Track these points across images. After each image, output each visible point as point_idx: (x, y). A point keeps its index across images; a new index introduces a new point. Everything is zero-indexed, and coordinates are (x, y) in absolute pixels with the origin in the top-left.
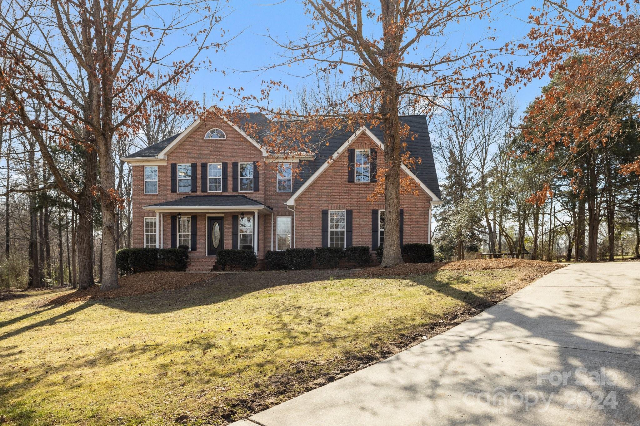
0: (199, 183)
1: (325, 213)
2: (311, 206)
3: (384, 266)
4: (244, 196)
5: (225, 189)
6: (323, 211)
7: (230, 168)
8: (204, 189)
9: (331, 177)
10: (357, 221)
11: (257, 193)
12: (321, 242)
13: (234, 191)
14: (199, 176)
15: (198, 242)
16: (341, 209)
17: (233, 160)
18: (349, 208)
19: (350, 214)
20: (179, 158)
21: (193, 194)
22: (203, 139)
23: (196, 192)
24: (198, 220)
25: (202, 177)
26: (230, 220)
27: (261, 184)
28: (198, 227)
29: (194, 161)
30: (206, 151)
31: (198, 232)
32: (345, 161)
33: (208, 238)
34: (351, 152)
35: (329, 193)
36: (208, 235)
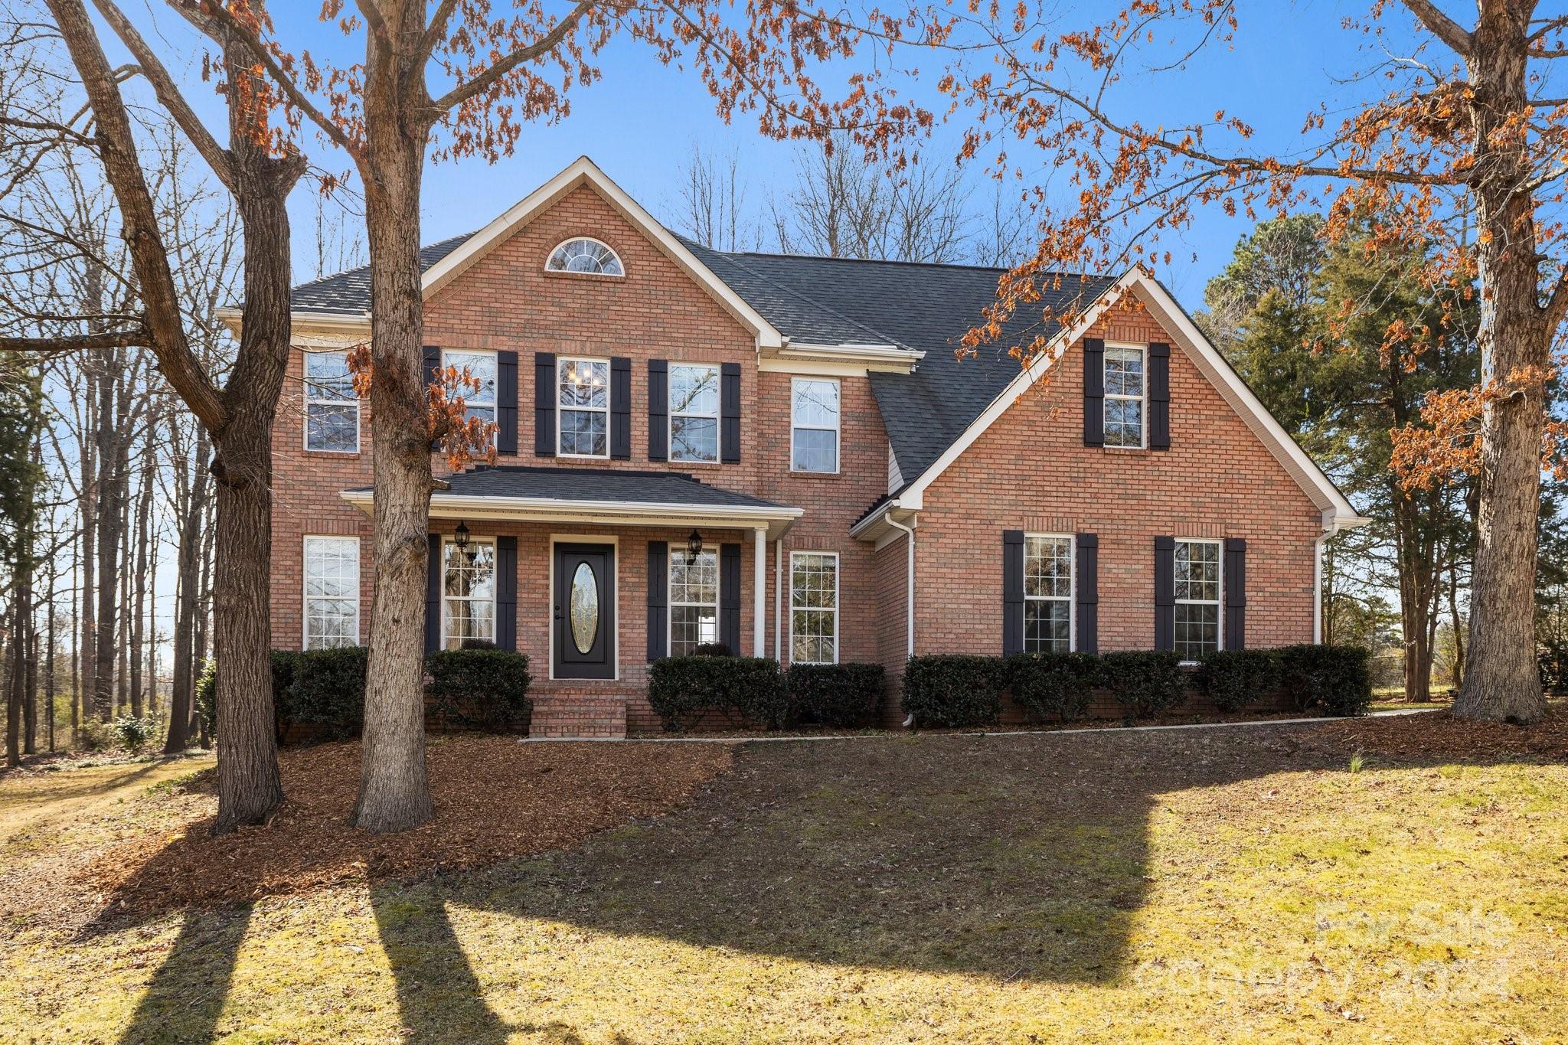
0: (527, 424)
1: (1013, 542)
2: (968, 516)
3: (1502, 716)
4: (688, 477)
5: (622, 451)
6: (1006, 533)
7: (639, 380)
8: (544, 447)
9: (1031, 424)
10: (1110, 570)
11: (735, 468)
12: (999, 636)
13: (653, 458)
14: (526, 397)
15: (521, 630)
16: (1062, 532)
17: (652, 353)
18: (1087, 529)
19: (1088, 545)
20: (451, 330)
21: (504, 461)
22: (540, 271)
23: (514, 453)
24: (521, 552)
25: (537, 401)
26: (641, 557)
27: (747, 440)
28: (521, 576)
29: (508, 345)
30: (553, 314)
31: (522, 596)
32: (1075, 374)
33: (556, 617)
34: (1092, 348)
35: (1024, 478)
36: (556, 608)
